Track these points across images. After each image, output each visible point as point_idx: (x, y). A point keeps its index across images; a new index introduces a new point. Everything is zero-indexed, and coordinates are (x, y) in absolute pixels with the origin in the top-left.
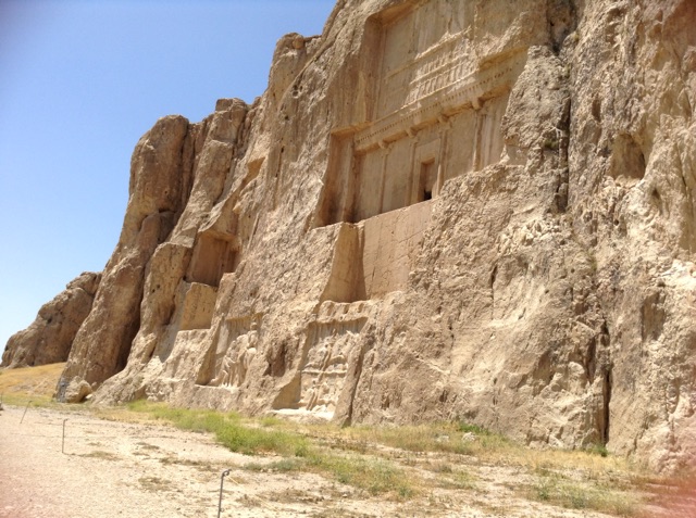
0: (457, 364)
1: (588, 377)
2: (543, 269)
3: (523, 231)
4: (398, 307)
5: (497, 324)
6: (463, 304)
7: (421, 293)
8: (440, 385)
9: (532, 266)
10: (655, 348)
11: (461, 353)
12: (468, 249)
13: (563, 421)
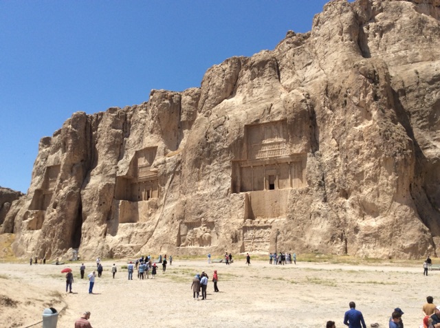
0: (308, 238)
1: (342, 241)
2: (326, 216)
3: (317, 206)
4: (286, 224)
5: (314, 228)
6: (304, 224)
7: (292, 221)
8: (306, 244)
9: (322, 215)
10: (357, 236)
11: (308, 236)
12: (302, 209)
13: (339, 250)
